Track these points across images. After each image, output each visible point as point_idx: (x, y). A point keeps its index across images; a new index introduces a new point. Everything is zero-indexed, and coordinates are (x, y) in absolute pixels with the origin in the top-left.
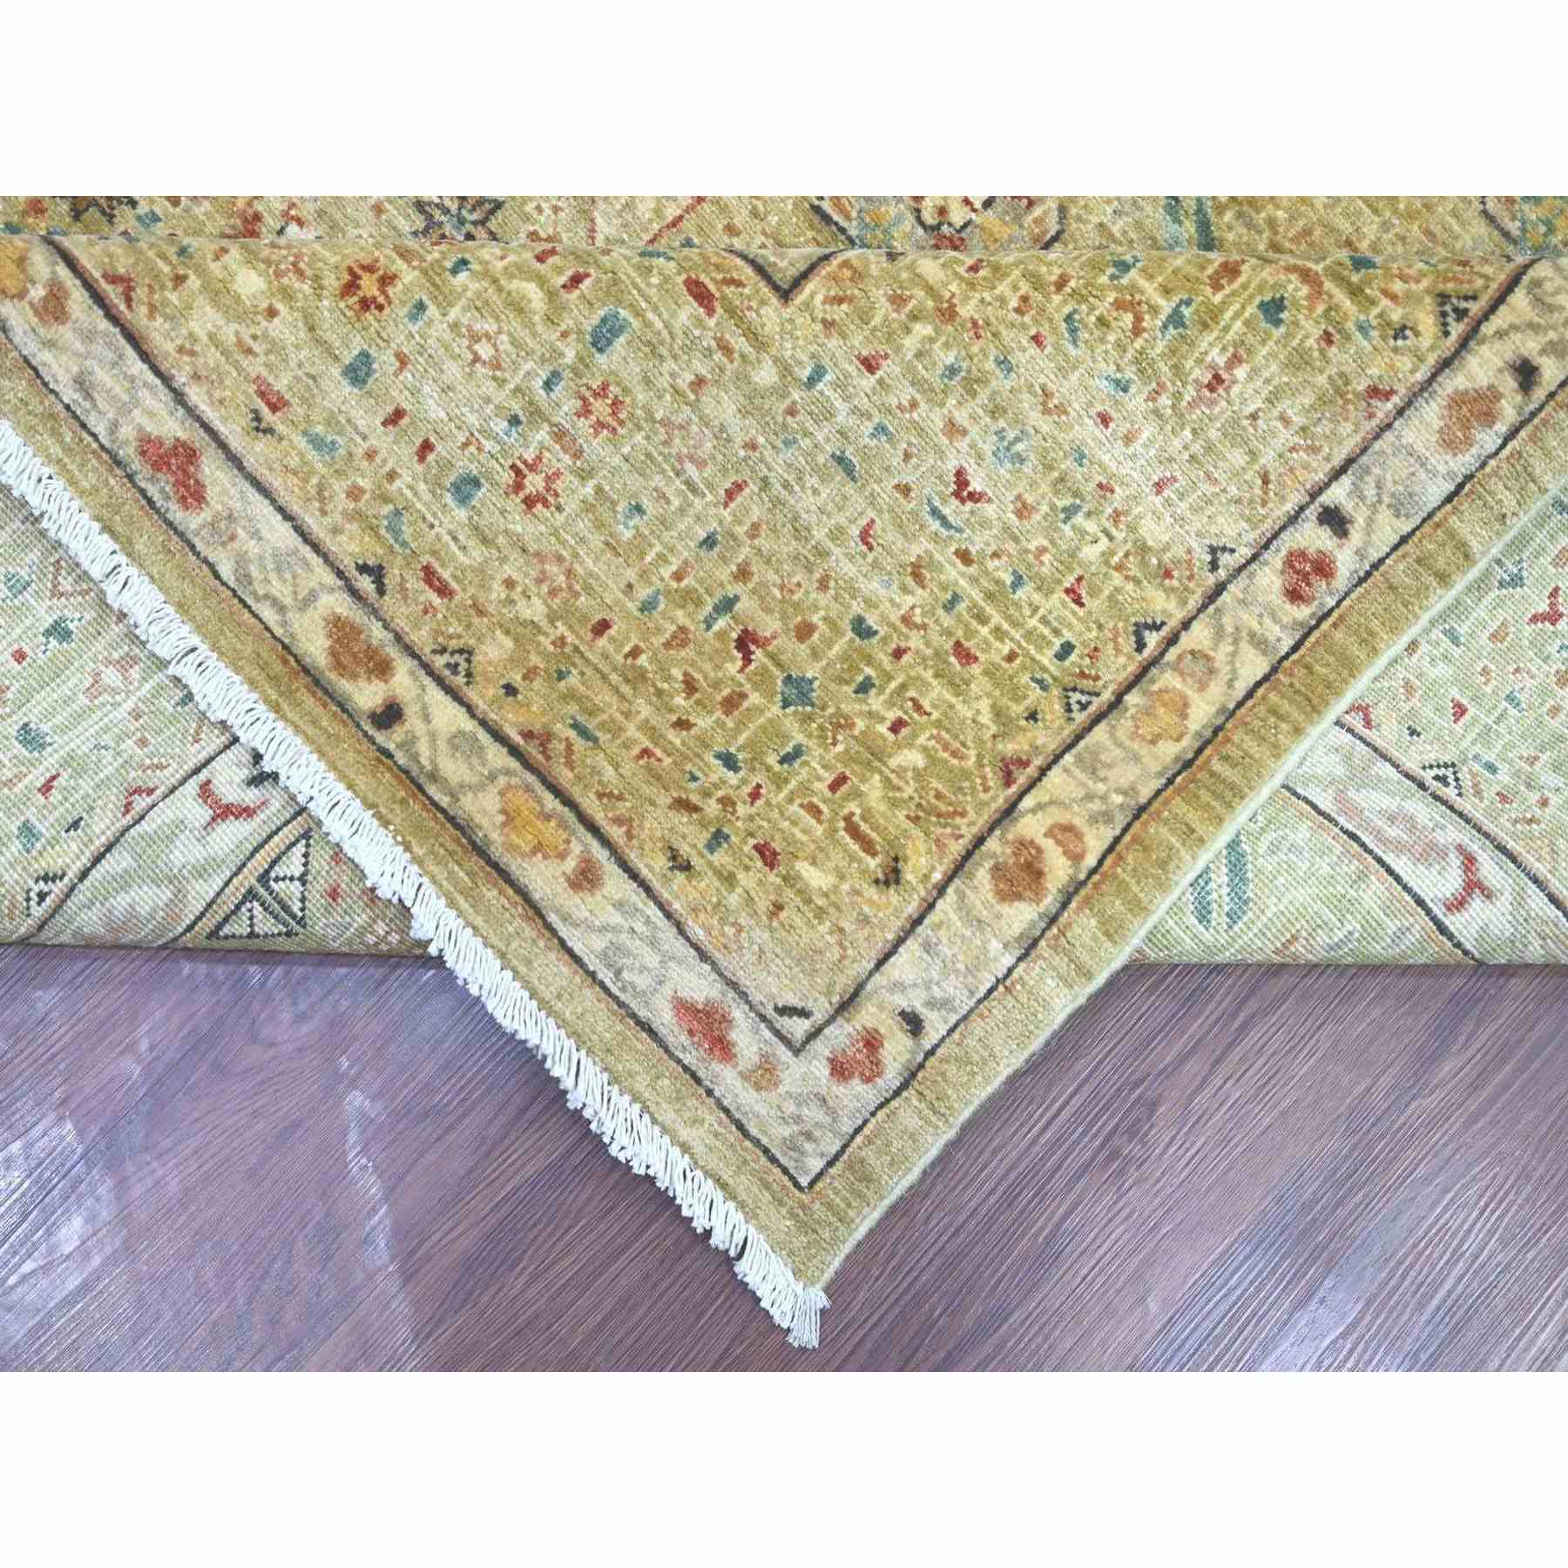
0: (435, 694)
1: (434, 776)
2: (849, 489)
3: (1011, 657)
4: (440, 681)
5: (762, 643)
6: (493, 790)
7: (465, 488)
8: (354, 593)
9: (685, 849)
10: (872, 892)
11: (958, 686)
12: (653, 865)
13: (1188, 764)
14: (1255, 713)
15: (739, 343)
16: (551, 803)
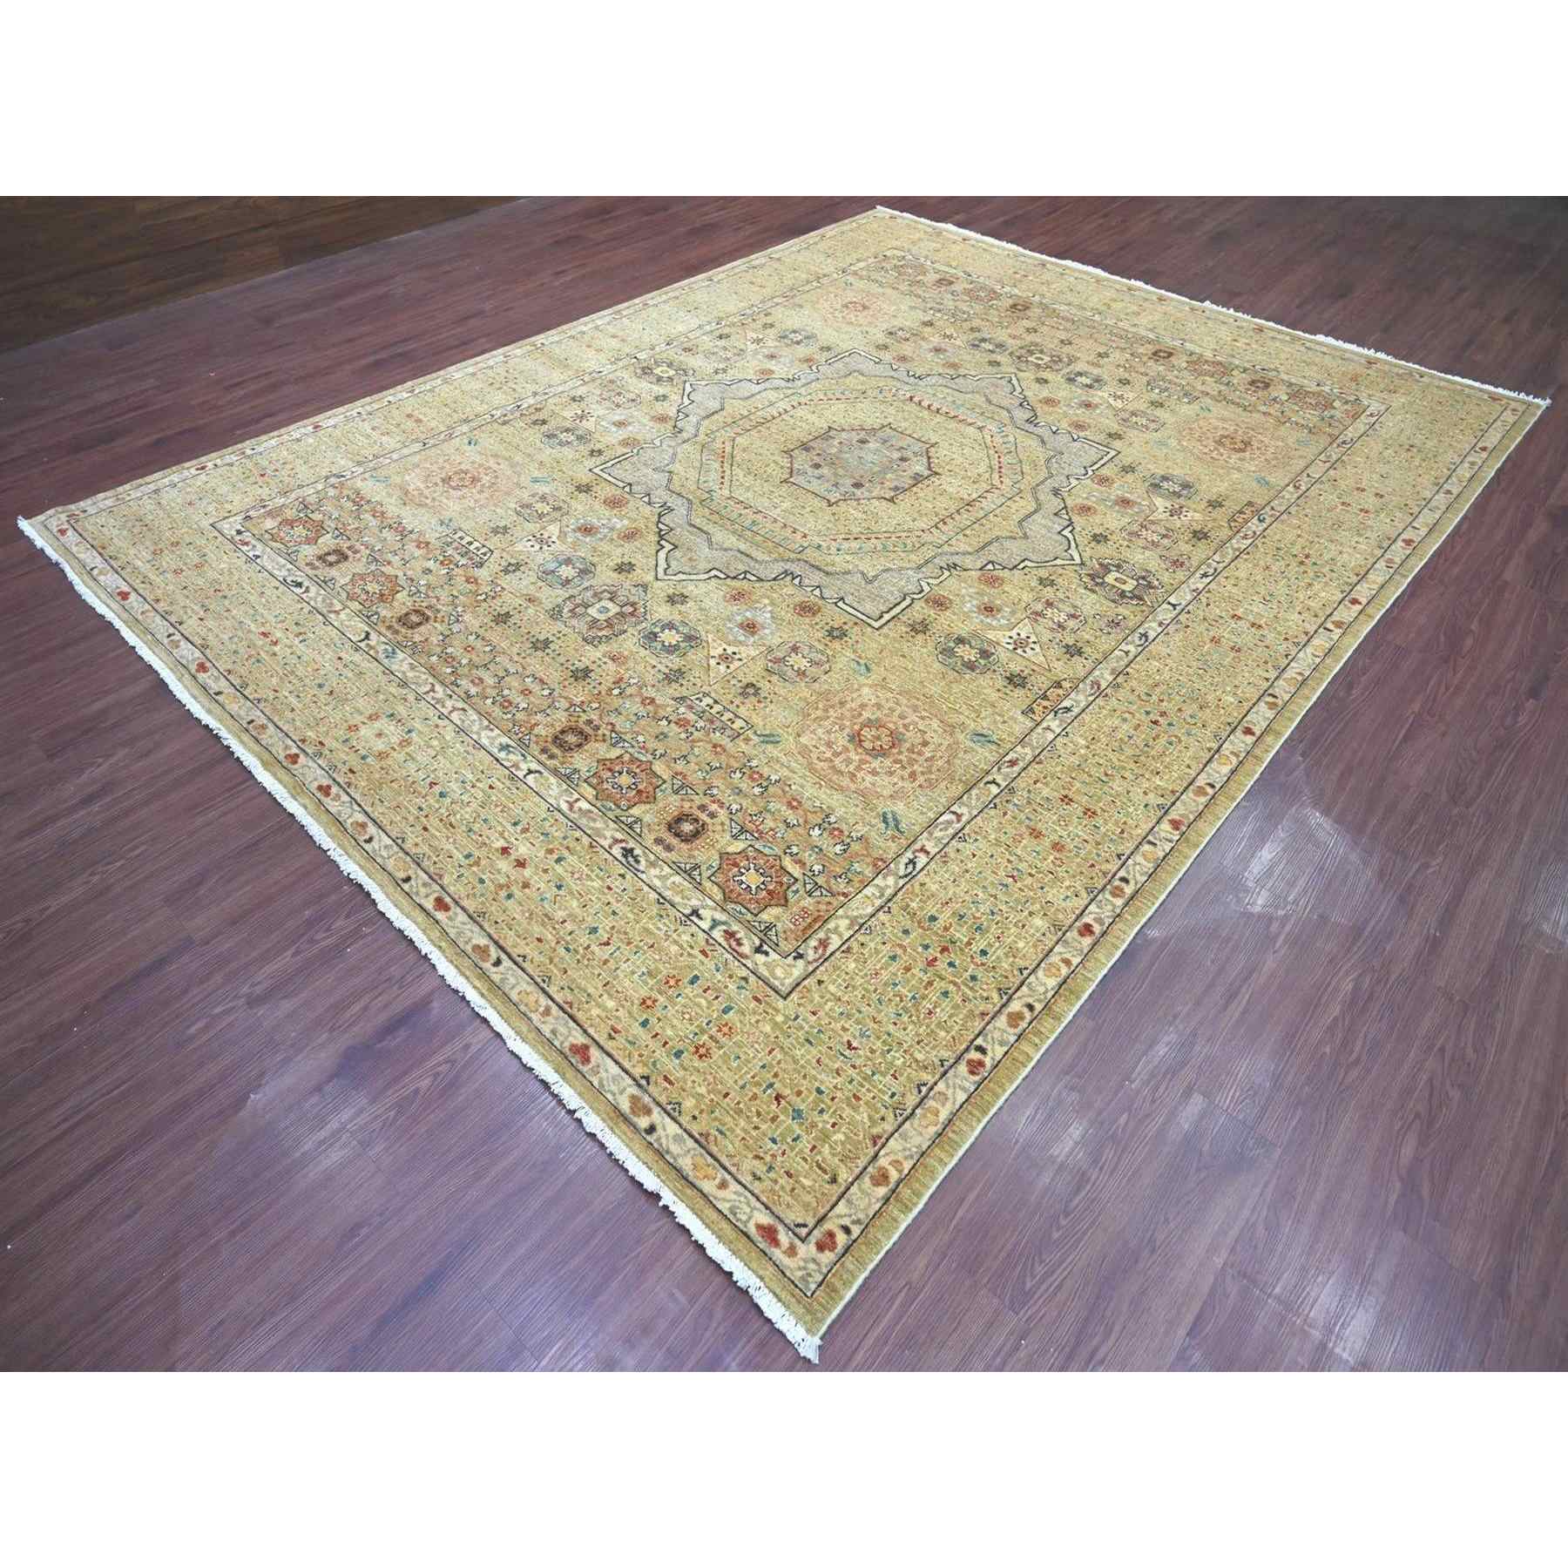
0: (668, 1120)
1: (668, 1152)
2: (812, 1049)
3: (874, 1098)
4: (669, 1115)
5: (784, 1098)
6: (689, 1156)
7: (678, 1054)
8: (640, 1086)
9: (758, 1173)
10: (827, 1186)
11: (855, 1109)
12: (747, 1179)
13: (940, 1135)
14: (963, 1114)
15: (770, 1011)
16: (710, 1160)
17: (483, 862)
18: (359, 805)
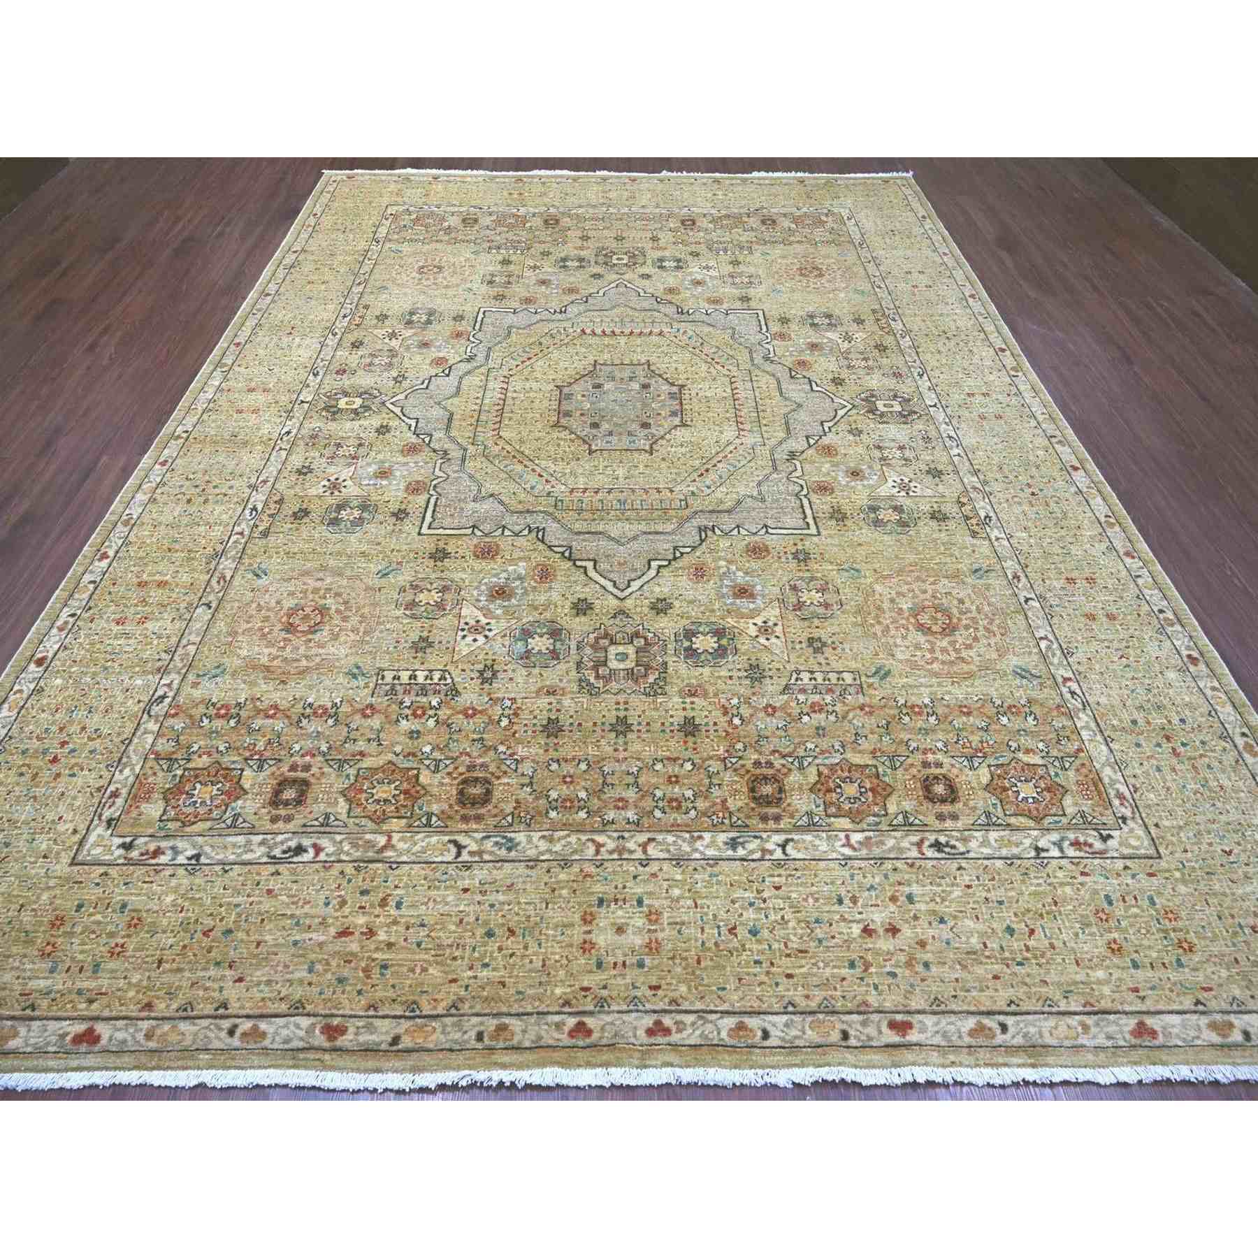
0: (1245, 1017)
4: (1241, 1012)
7: (1180, 964)
8: (1202, 1013)
15: (1167, 875)
17: (869, 958)
18: (712, 1012)
